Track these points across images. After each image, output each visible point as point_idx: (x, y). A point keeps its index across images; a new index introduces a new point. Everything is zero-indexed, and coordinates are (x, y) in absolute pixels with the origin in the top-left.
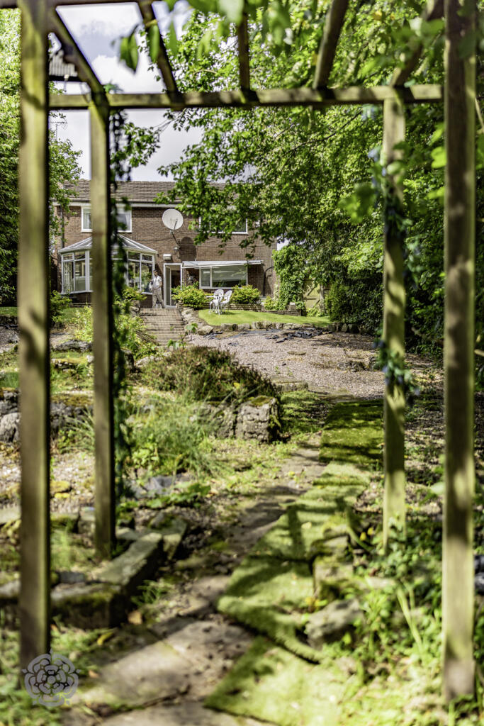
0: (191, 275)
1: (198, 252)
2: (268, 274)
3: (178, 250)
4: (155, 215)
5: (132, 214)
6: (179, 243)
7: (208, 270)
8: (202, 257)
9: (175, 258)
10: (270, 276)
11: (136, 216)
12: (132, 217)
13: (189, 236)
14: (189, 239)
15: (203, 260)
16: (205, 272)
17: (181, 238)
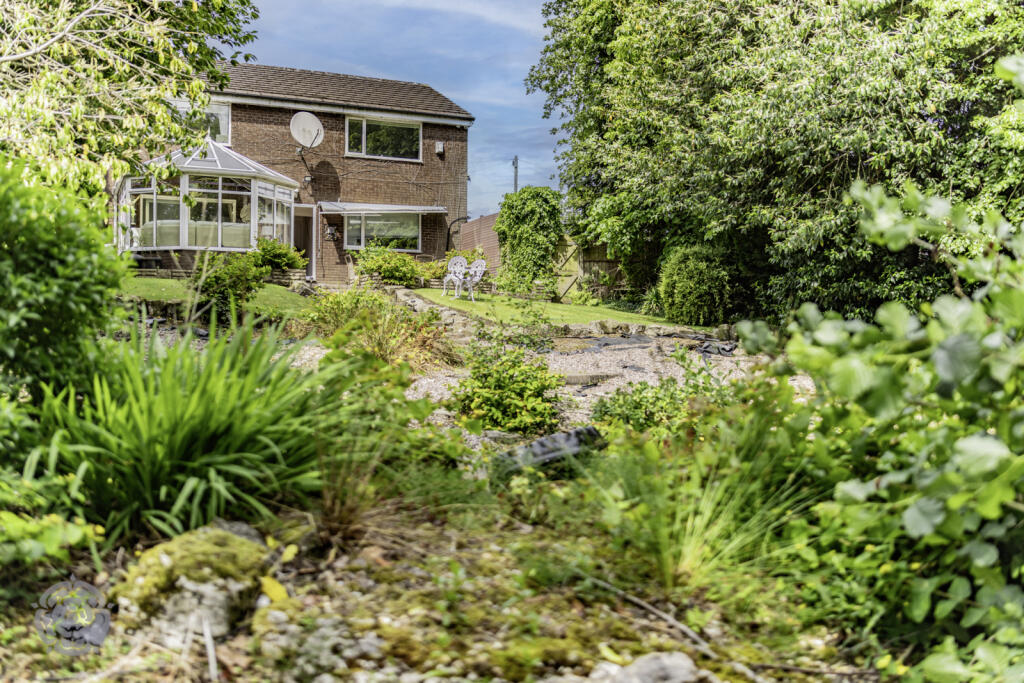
0: (330, 225)
1: (343, 187)
2: (453, 229)
3: (309, 182)
4: (271, 119)
5: (233, 115)
6: (311, 170)
7: (360, 218)
8: (349, 197)
9: (305, 195)
10: (457, 232)
11: (240, 120)
12: (233, 120)
13: (329, 160)
14: (329, 164)
15: (350, 202)
16: (352, 222)
17: (315, 162)
